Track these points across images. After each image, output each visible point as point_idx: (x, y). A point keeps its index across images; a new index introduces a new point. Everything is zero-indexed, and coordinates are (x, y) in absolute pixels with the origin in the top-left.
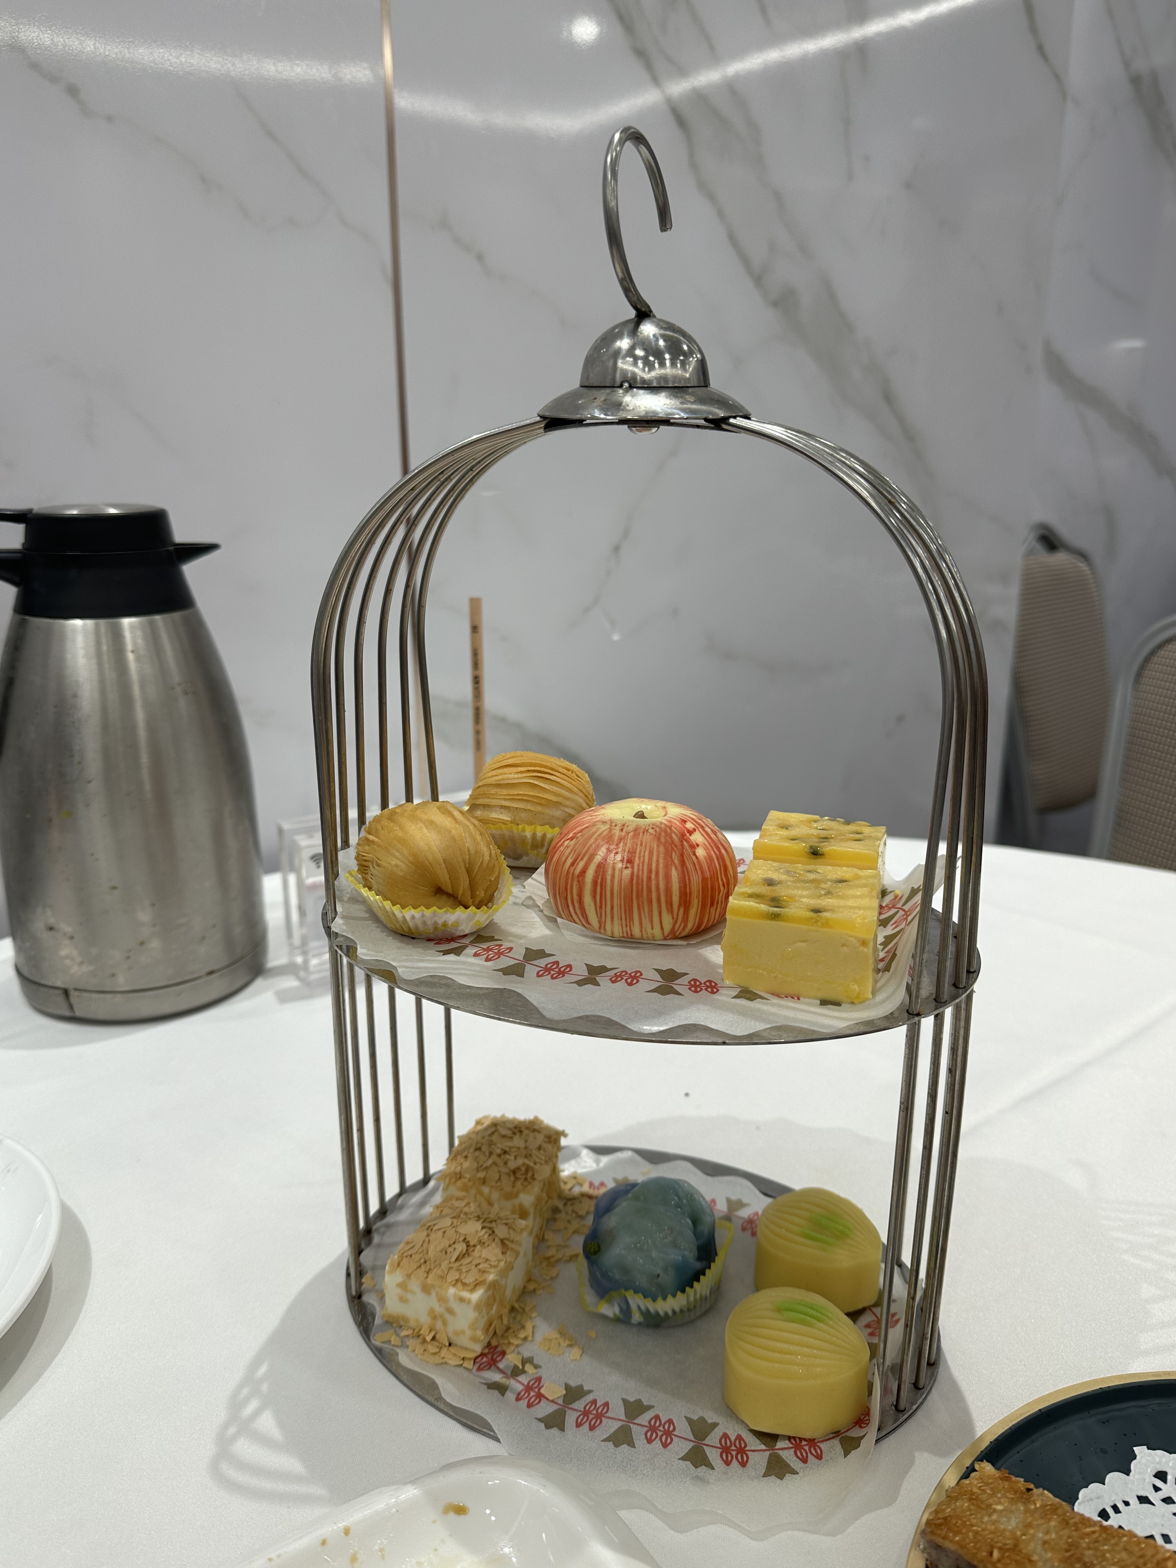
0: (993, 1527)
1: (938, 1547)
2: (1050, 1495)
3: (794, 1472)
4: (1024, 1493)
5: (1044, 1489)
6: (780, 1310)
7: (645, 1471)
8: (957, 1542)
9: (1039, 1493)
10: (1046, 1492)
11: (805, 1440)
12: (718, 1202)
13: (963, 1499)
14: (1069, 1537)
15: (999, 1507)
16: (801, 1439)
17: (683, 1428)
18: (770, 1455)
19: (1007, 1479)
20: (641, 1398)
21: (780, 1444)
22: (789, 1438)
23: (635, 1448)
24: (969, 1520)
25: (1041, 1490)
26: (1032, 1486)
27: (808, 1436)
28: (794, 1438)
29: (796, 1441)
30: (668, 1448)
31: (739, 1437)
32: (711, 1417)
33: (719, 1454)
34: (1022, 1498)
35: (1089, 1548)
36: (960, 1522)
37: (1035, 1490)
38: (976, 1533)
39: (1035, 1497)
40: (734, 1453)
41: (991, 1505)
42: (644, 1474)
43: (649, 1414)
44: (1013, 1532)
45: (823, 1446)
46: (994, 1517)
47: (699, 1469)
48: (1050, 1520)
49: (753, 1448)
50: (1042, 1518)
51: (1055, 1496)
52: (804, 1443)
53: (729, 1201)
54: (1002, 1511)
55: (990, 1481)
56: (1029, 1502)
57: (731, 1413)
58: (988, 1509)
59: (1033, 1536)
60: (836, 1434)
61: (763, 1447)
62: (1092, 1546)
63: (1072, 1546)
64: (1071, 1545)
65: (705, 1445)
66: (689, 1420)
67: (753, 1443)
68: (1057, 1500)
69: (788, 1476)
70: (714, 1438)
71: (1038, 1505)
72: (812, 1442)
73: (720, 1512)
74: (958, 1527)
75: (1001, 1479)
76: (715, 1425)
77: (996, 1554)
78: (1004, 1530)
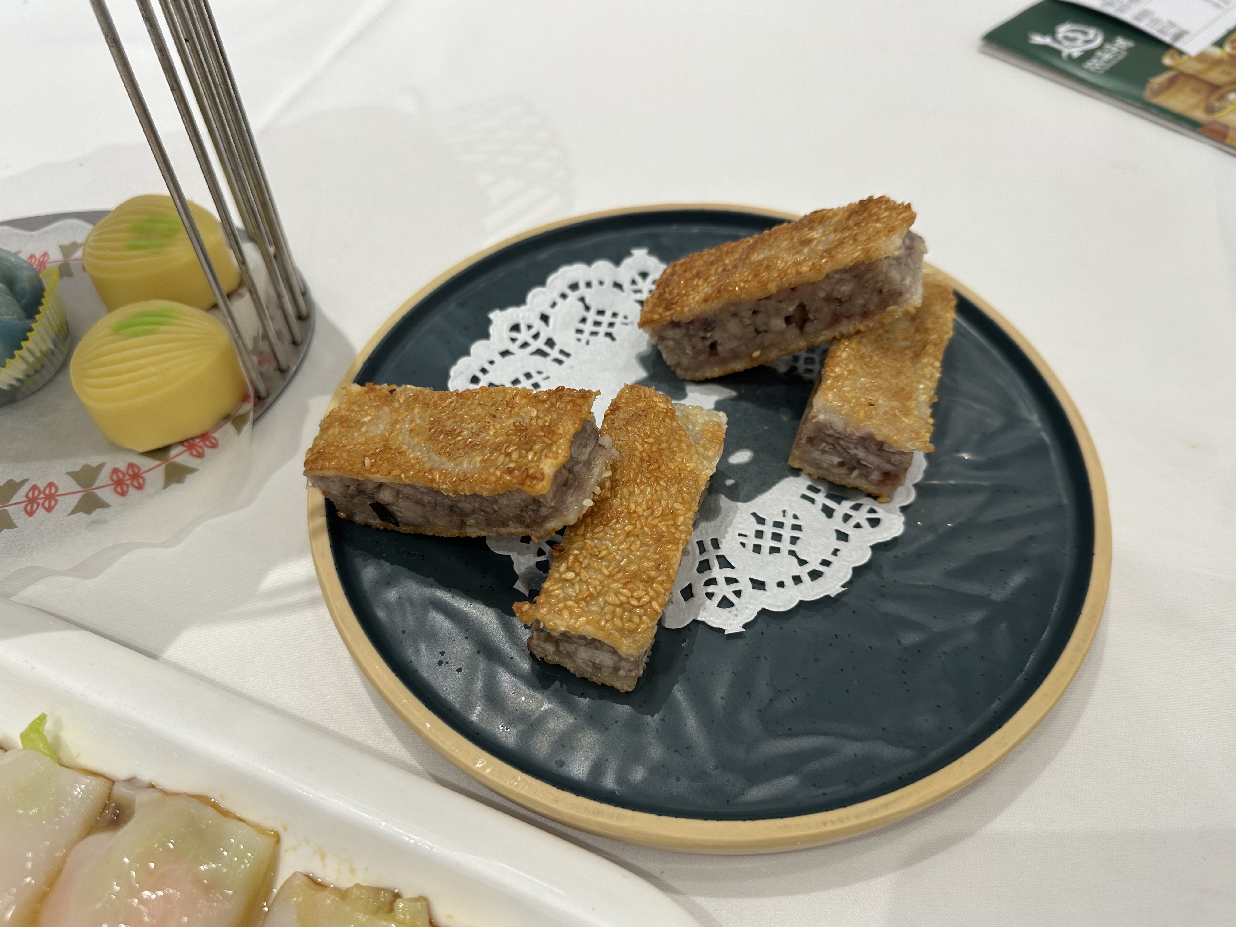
0: (364, 439)
1: (323, 478)
2: (413, 387)
3: (192, 470)
4: (388, 396)
5: (406, 384)
6: (118, 330)
7: (33, 543)
8: (334, 468)
9: (402, 390)
10: (408, 386)
11: (197, 437)
12: (50, 253)
13: (334, 427)
14: (431, 416)
15: (368, 418)
16: (193, 439)
17: (66, 484)
18: (166, 467)
19: (372, 390)
20: (12, 477)
21: (173, 452)
22: (181, 443)
23: (16, 527)
24: (341, 443)
25: (404, 386)
26: (394, 386)
27: (197, 431)
28: (187, 441)
29: (188, 443)
30: (54, 510)
31: (131, 466)
32: (94, 461)
33: (113, 490)
34: (386, 401)
35: (449, 418)
36: (333, 448)
37: (398, 389)
38: (349, 451)
39: (399, 395)
40: (128, 482)
41: (359, 421)
42: (32, 547)
43: (26, 488)
44: (382, 435)
45: (217, 435)
46: (363, 429)
47: (93, 514)
48: (413, 409)
49: (147, 468)
50: (407, 411)
51: (417, 386)
52: (197, 441)
53: (62, 248)
54: (370, 421)
55: (357, 399)
56: (393, 402)
57: (116, 448)
58: (359, 424)
59: (401, 429)
60: (227, 418)
61: (157, 463)
62: (451, 415)
63: (436, 422)
64: (433, 423)
65: (95, 489)
66: (72, 474)
67: (146, 463)
68: (419, 388)
69: (189, 478)
70: (104, 477)
71: (402, 402)
72: (204, 436)
73: (125, 541)
74: (332, 454)
75: (366, 392)
76: (101, 466)
77: (367, 461)
78: (374, 436)
